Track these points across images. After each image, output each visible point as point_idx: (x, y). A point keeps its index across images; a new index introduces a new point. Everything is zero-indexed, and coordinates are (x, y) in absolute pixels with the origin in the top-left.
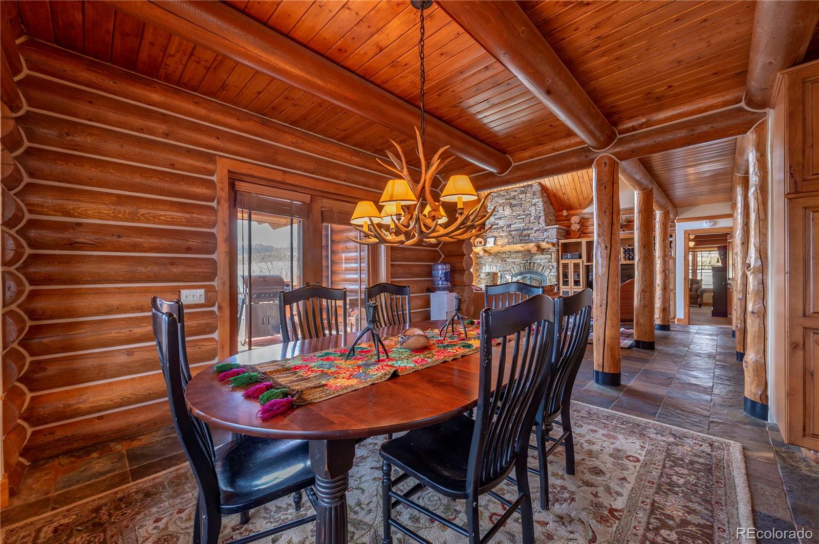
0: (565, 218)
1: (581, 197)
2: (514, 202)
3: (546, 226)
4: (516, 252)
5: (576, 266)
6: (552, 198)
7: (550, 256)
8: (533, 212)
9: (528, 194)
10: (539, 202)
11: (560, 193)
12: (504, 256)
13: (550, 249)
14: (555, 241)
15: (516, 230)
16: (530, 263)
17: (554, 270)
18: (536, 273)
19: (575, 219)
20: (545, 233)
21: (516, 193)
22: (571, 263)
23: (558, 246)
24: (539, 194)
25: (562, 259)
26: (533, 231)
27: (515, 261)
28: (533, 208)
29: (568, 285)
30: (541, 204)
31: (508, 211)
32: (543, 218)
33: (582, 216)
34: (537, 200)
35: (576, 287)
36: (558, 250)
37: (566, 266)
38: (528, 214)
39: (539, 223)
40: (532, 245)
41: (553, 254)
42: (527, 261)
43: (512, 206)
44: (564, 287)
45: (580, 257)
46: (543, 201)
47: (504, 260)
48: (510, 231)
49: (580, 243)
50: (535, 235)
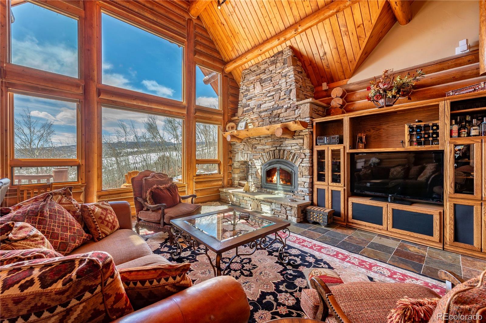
0: (325, 94)
1: (344, 60)
2: (263, 77)
3: (298, 101)
4: (266, 137)
5: (335, 154)
6: (308, 68)
7: (301, 141)
8: (284, 85)
9: (278, 64)
10: (290, 71)
11: (317, 58)
12: (254, 142)
13: (301, 131)
14: (307, 120)
15: (266, 111)
16: (280, 150)
17: (307, 160)
18: (286, 163)
19: (336, 92)
20: (297, 111)
21: (266, 65)
22: (328, 149)
23: (312, 127)
24: (289, 61)
25: (317, 145)
26: (283, 110)
27: (264, 147)
28: (284, 80)
29: (324, 180)
30: (292, 74)
31: (258, 89)
32: (294, 91)
33: (347, 88)
34: (287, 69)
35: (335, 184)
36: (312, 132)
37: (321, 154)
38: (278, 89)
39: (290, 99)
40: (279, 125)
41: (305, 139)
42: (276, 147)
43: (262, 81)
44: (319, 183)
45: (341, 142)
46: (295, 70)
47: (254, 147)
48: (260, 112)
49: (340, 122)
50: (285, 114)
